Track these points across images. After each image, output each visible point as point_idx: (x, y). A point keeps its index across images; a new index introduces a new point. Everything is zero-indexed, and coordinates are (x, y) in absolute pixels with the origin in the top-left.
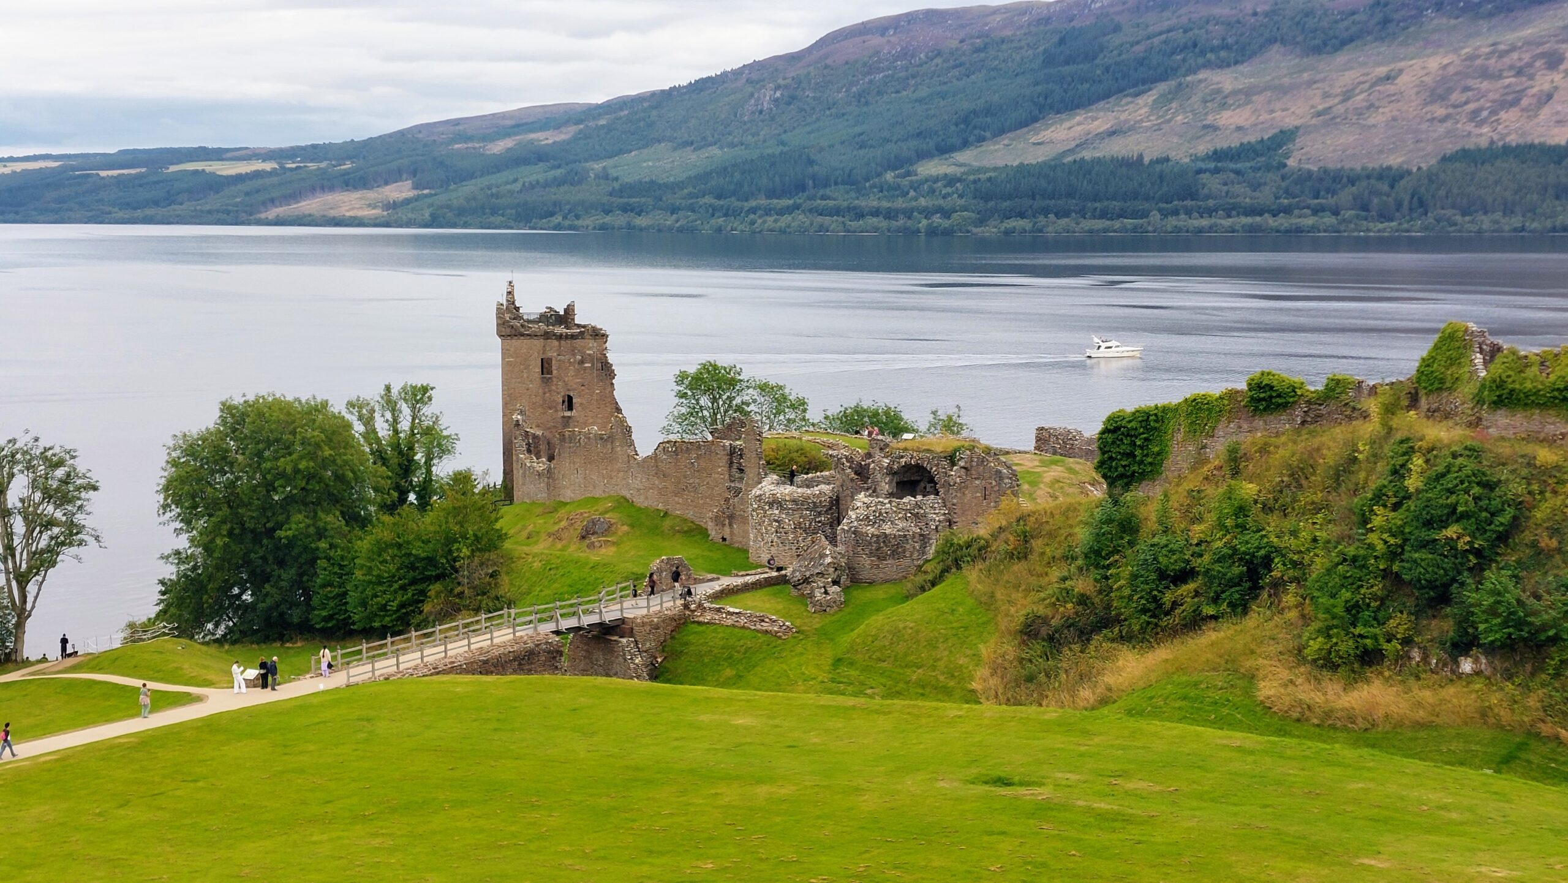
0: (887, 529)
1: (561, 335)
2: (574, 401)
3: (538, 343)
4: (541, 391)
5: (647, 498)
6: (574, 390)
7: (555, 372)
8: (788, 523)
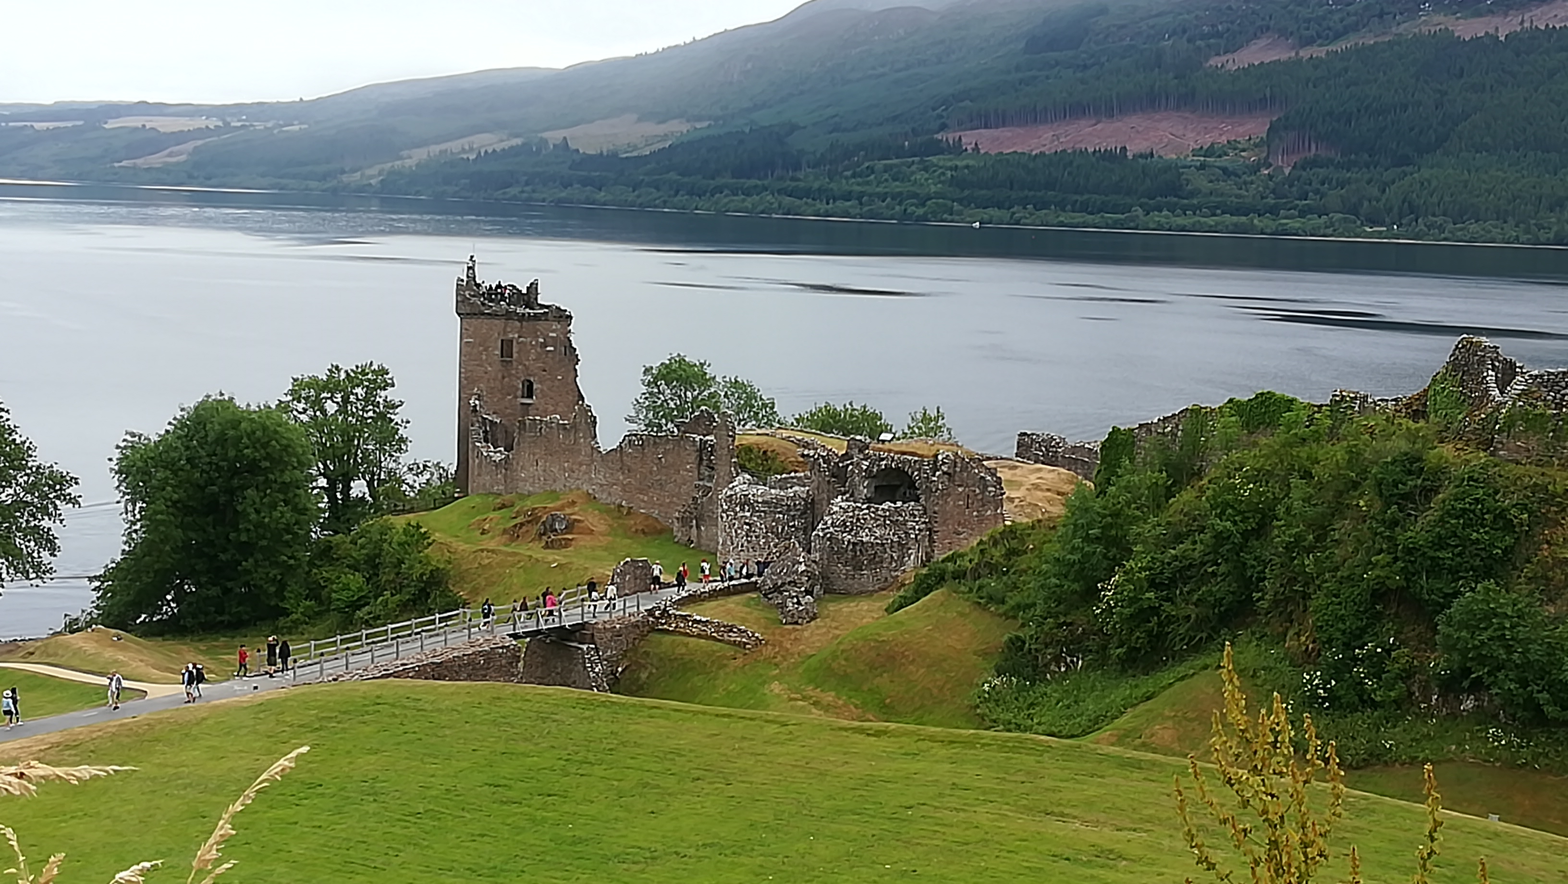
0: (865, 534)
1: (524, 314)
2: (535, 387)
3: (499, 323)
4: (500, 376)
5: (610, 494)
6: (534, 376)
7: (515, 355)
8: (760, 526)
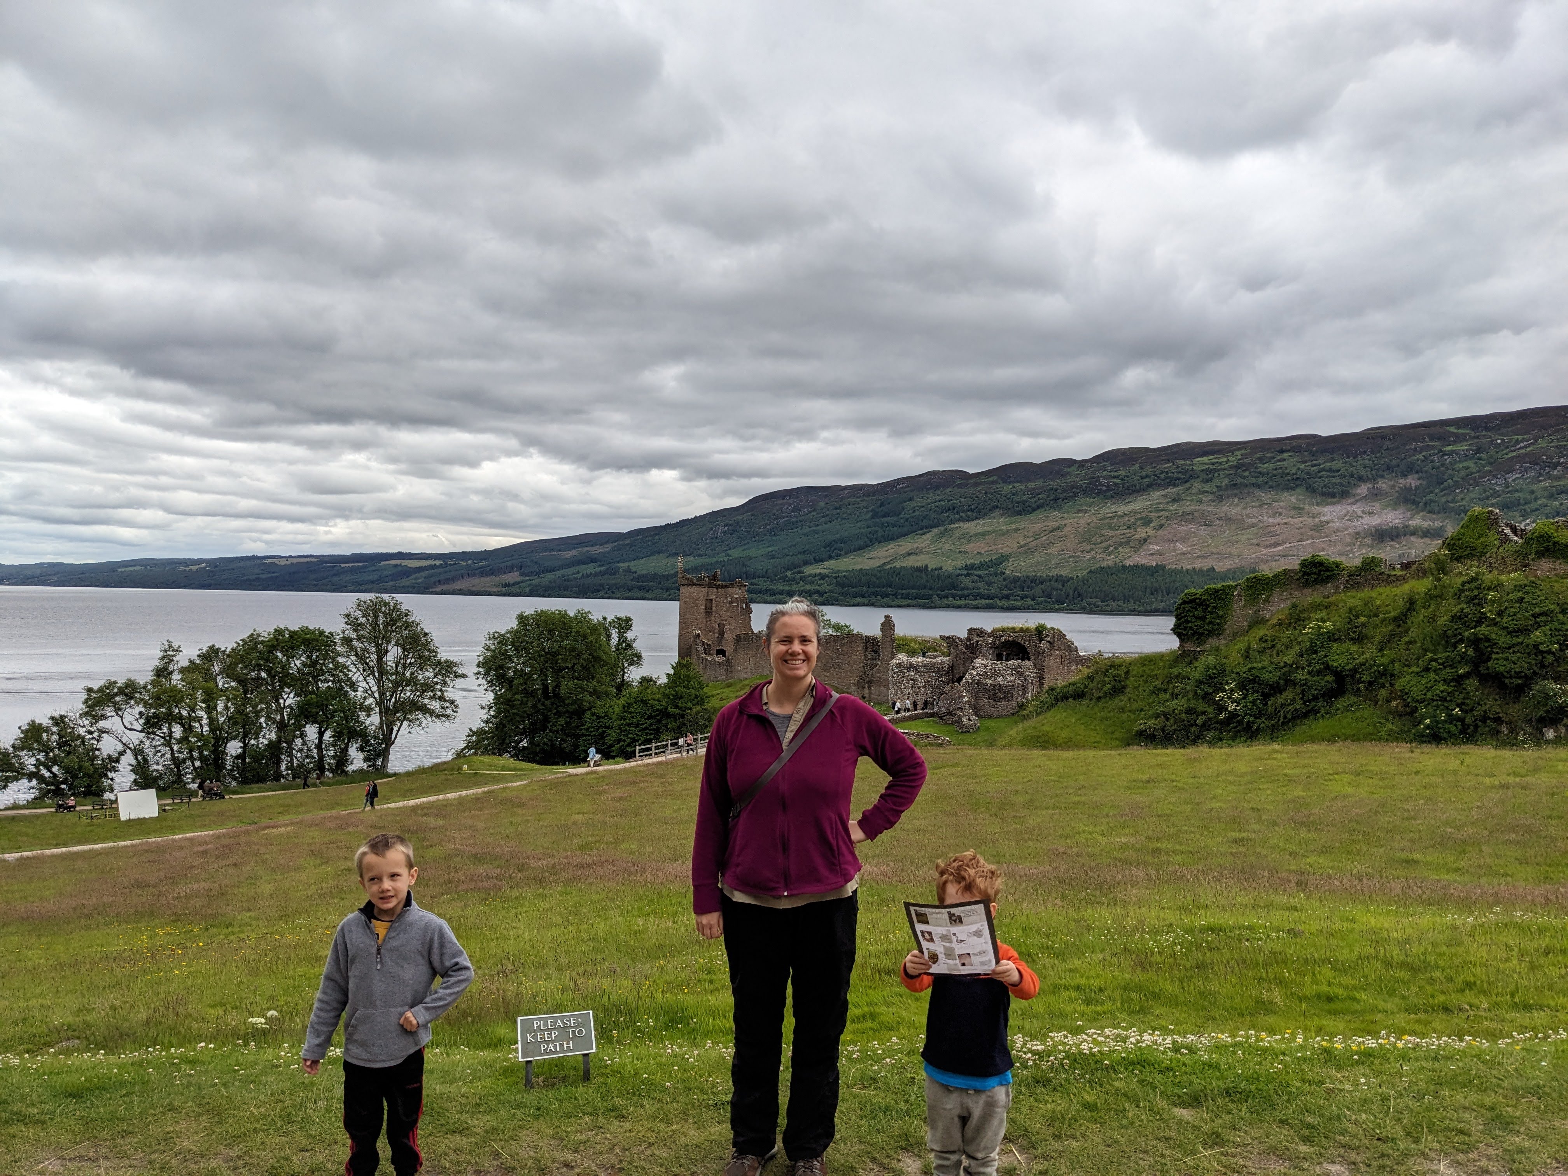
0: (1000, 680)
1: (719, 585)
2: (725, 627)
3: (704, 590)
4: (704, 621)
6: (725, 620)
7: (714, 609)
